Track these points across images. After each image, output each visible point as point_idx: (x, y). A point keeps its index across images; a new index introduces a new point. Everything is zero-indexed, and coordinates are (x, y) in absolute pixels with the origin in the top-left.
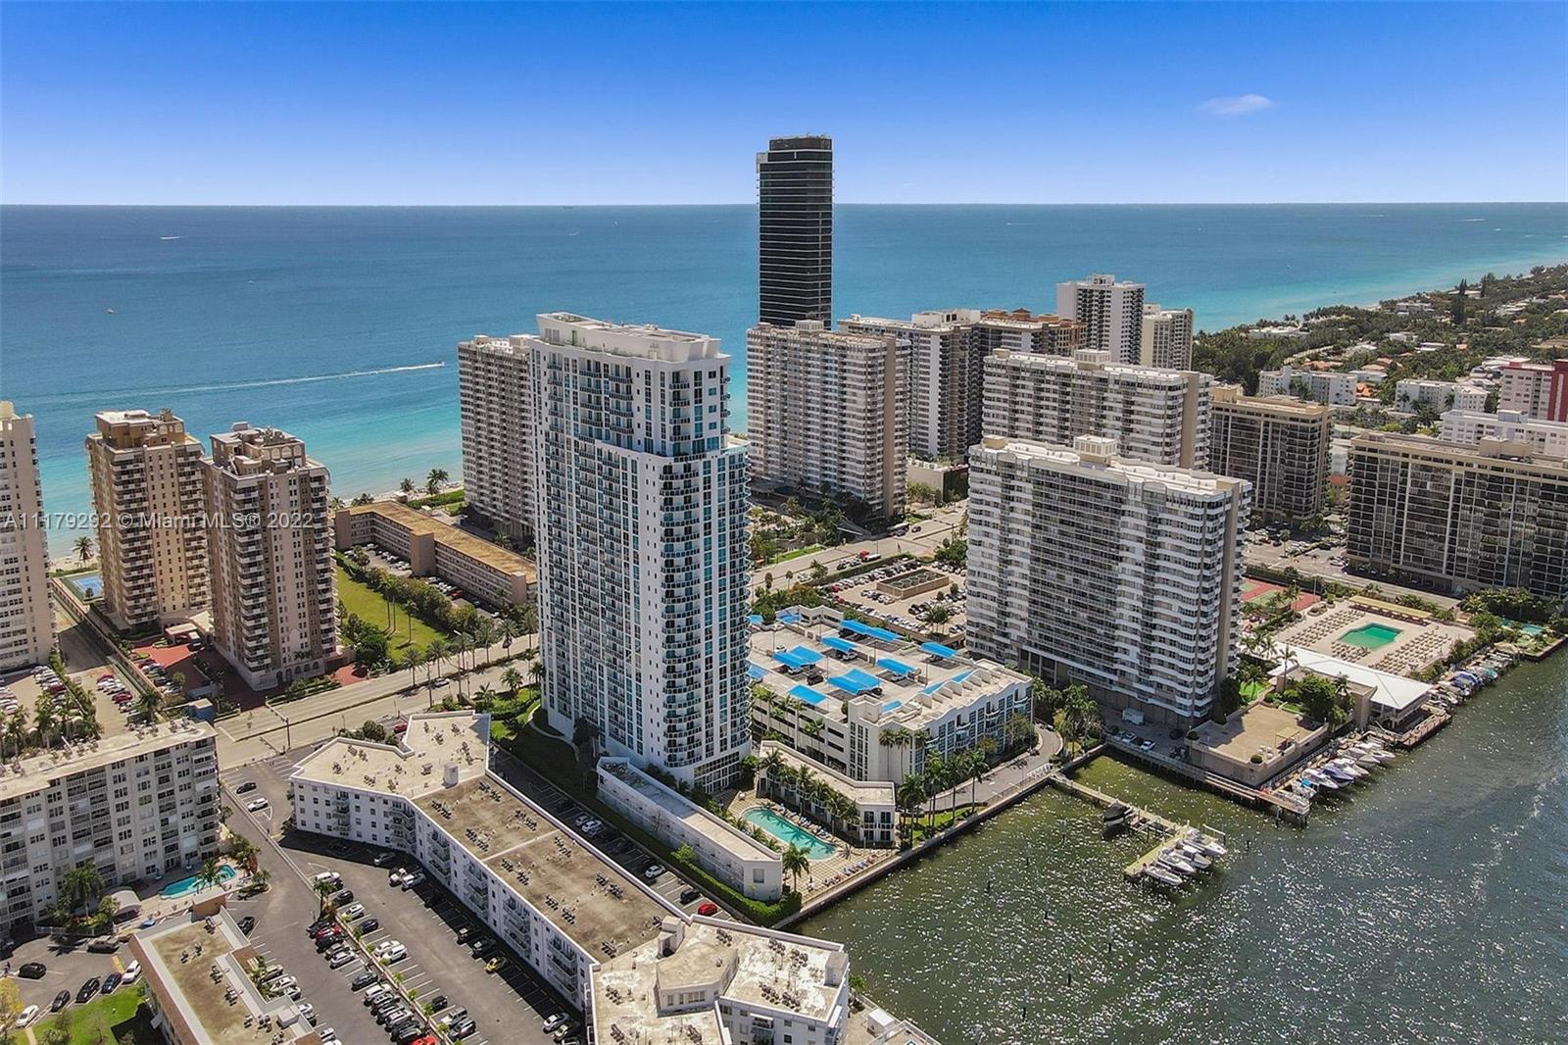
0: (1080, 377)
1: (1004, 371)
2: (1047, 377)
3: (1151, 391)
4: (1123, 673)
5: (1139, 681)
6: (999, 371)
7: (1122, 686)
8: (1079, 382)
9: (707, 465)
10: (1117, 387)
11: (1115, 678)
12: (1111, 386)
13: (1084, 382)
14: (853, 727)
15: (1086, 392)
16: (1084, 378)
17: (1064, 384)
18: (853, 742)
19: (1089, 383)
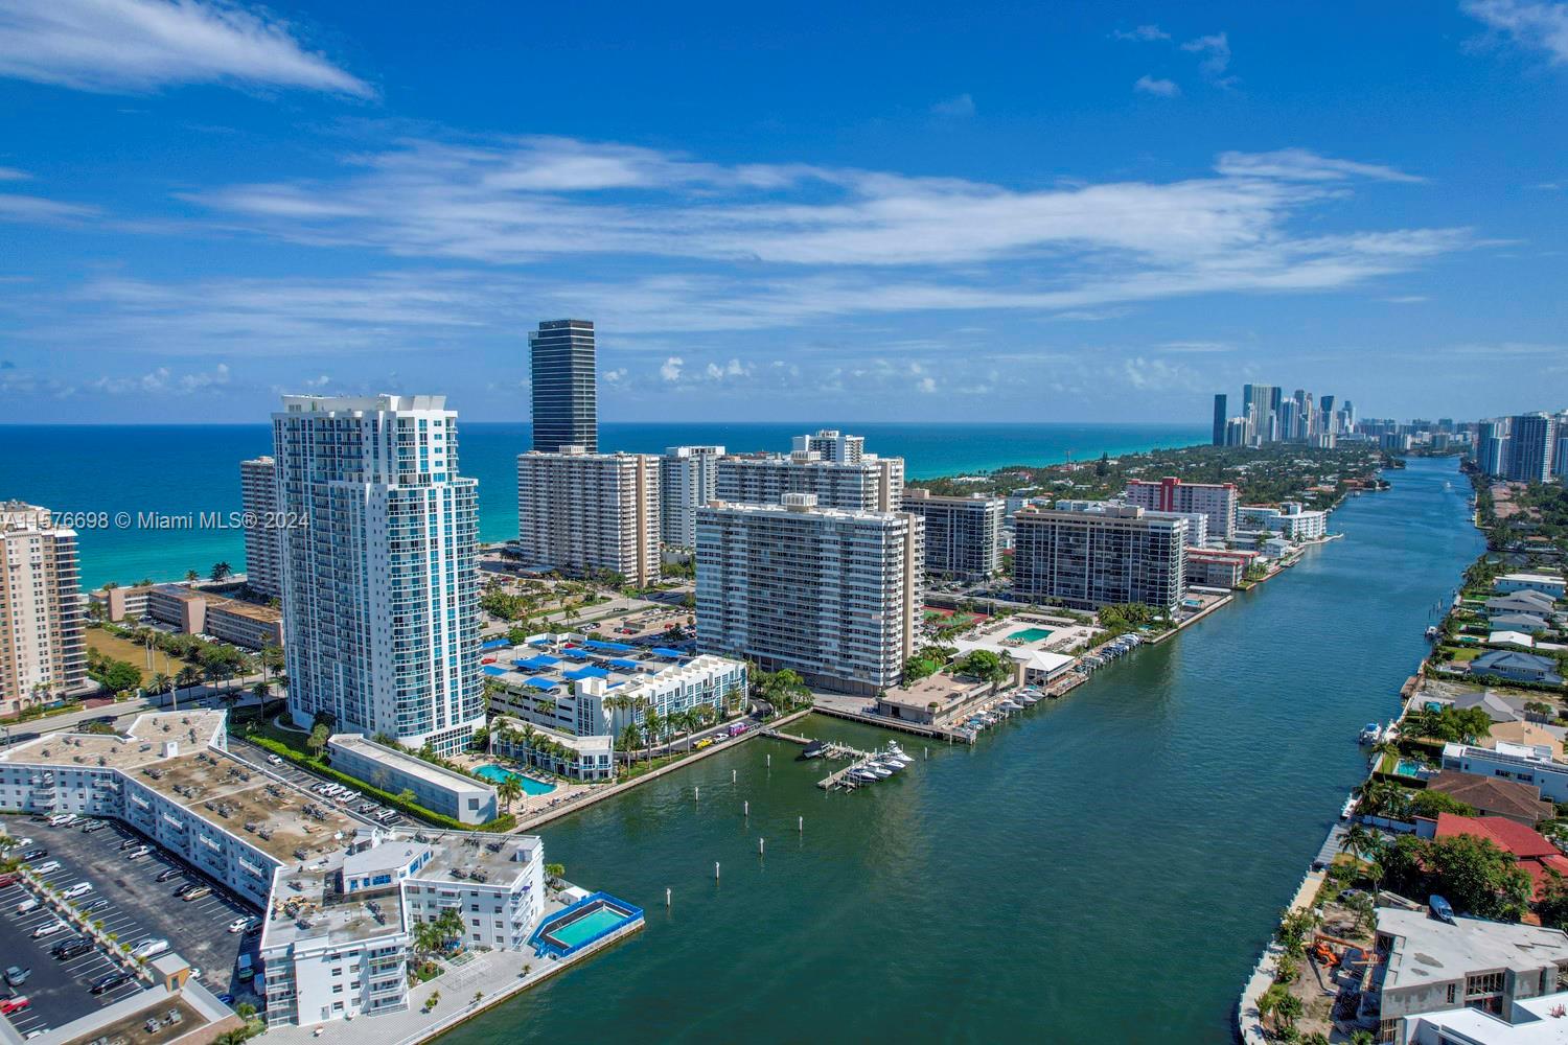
0: (795, 469)
1: (734, 470)
2: (769, 472)
3: (852, 475)
4: (827, 661)
5: (841, 664)
6: (730, 470)
7: (827, 670)
8: (795, 473)
9: (433, 493)
10: (825, 474)
11: (821, 665)
12: (820, 474)
13: (799, 473)
14: (580, 704)
15: (800, 479)
16: (799, 469)
17: (783, 475)
18: (580, 713)
19: (803, 473)
